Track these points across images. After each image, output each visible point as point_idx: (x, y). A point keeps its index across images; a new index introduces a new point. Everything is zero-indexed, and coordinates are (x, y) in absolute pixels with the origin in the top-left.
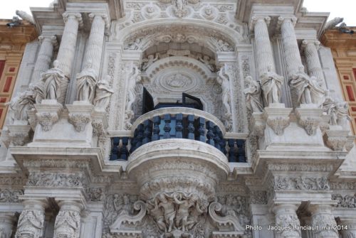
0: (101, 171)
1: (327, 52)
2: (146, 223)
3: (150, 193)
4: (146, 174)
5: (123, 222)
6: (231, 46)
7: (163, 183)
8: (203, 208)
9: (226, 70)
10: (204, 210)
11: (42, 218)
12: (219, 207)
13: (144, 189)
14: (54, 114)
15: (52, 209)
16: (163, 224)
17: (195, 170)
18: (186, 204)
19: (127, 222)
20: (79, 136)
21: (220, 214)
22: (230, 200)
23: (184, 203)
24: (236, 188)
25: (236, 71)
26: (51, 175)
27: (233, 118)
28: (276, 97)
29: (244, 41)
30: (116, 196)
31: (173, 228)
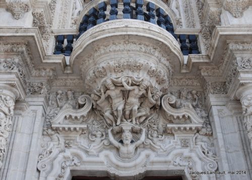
0: (42, 62)
2: (92, 119)
3: (95, 82)
4: (91, 61)
5: (66, 117)
7: (110, 67)
8: (156, 97)
10: (156, 100)
13: (88, 78)
16: (111, 117)
17: (145, 52)
18: (136, 91)
19: (70, 116)
22: (184, 93)
23: (134, 90)
24: (190, 82)
30: (60, 92)
31: (122, 121)
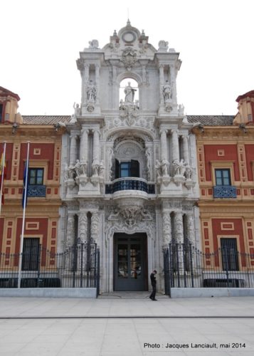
1: (193, 138)
3: (121, 207)
6: (151, 139)
7: (126, 205)
8: (139, 212)
9: (149, 150)
11: (86, 217)
12: (145, 210)
13: (119, 206)
14: (86, 181)
15: (89, 215)
17: (136, 201)
19: (113, 216)
20: (96, 188)
21: (145, 213)
23: (133, 211)
25: (153, 151)
26: (88, 203)
27: (151, 174)
28: (166, 172)
29: (157, 138)
31: (129, 218)
